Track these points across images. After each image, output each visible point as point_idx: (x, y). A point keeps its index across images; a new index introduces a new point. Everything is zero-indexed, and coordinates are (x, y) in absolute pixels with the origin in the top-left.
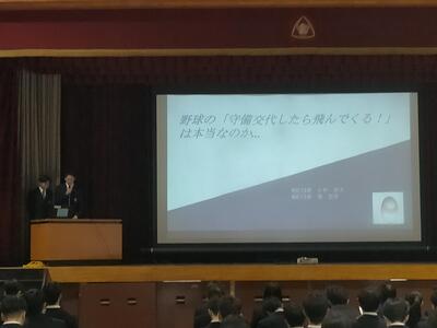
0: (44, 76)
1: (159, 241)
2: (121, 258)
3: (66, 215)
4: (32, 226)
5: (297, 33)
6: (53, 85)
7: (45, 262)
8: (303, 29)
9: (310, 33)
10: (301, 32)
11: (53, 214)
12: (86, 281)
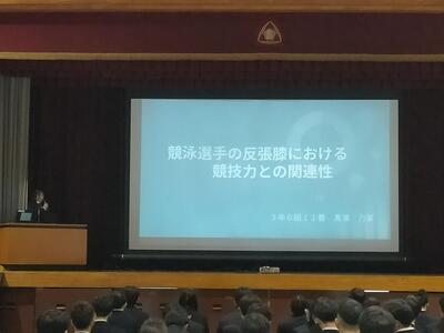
0: (13, 79)
1: (130, 248)
2: (85, 263)
3: (29, 219)
5: (263, 38)
7: (6, 266)
8: (269, 34)
9: (276, 38)
10: (267, 38)
12: (42, 286)
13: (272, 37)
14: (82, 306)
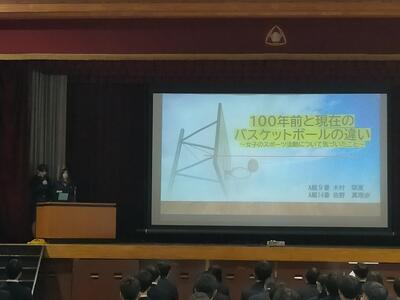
0: (52, 77)
1: (153, 223)
2: (114, 237)
4: (38, 208)
5: (270, 40)
6: (60, 85)
7: (46, 240)
8: (275, 37)
9: (282, 40)
10: (273, 40)
11: (55, 198)
13: (278, 40)
14: (130, 281)
